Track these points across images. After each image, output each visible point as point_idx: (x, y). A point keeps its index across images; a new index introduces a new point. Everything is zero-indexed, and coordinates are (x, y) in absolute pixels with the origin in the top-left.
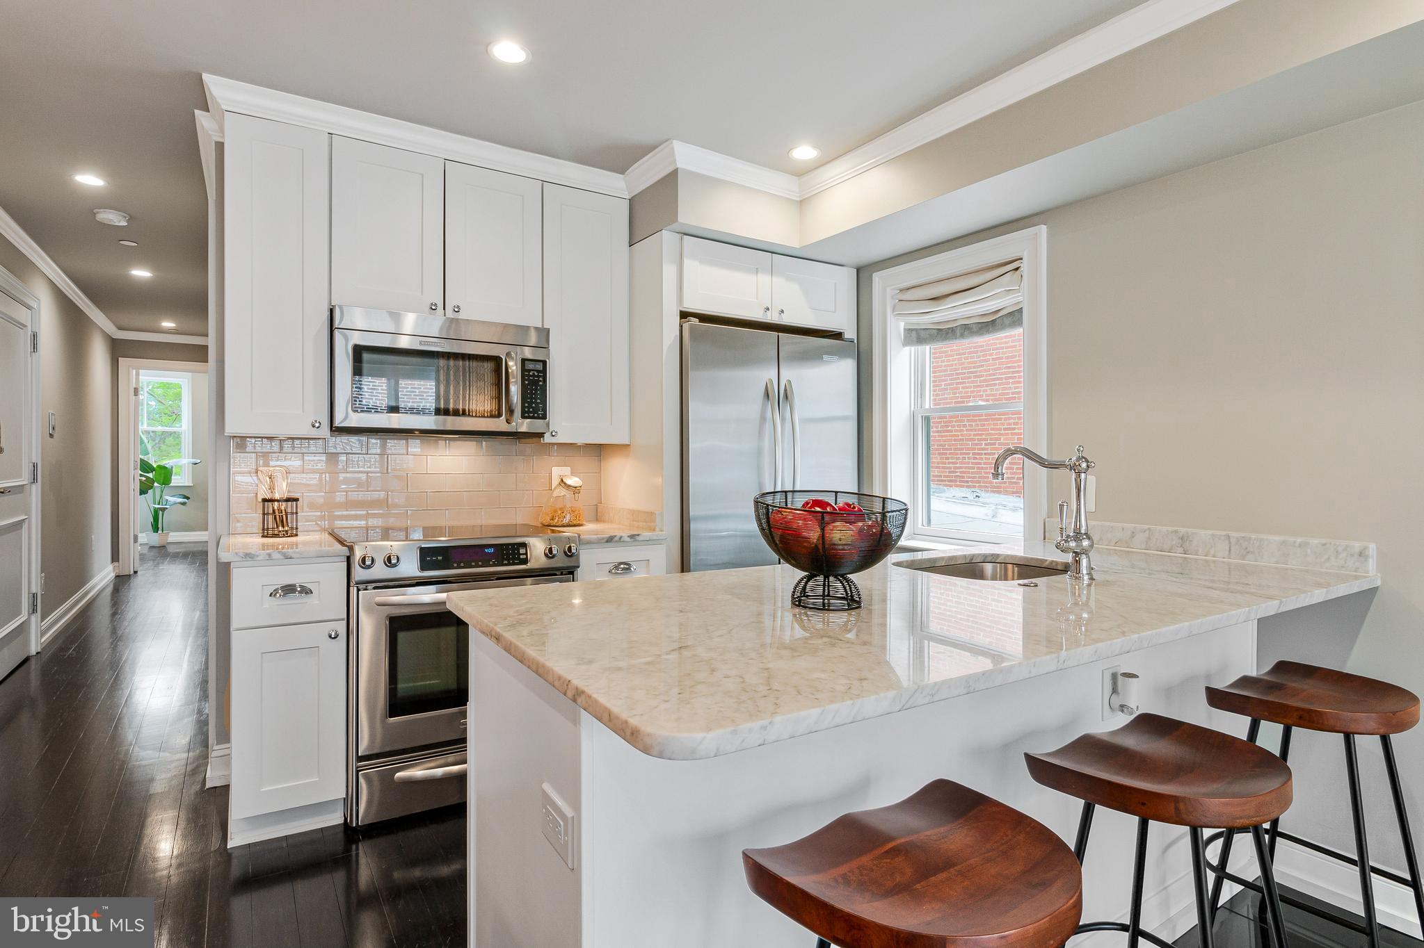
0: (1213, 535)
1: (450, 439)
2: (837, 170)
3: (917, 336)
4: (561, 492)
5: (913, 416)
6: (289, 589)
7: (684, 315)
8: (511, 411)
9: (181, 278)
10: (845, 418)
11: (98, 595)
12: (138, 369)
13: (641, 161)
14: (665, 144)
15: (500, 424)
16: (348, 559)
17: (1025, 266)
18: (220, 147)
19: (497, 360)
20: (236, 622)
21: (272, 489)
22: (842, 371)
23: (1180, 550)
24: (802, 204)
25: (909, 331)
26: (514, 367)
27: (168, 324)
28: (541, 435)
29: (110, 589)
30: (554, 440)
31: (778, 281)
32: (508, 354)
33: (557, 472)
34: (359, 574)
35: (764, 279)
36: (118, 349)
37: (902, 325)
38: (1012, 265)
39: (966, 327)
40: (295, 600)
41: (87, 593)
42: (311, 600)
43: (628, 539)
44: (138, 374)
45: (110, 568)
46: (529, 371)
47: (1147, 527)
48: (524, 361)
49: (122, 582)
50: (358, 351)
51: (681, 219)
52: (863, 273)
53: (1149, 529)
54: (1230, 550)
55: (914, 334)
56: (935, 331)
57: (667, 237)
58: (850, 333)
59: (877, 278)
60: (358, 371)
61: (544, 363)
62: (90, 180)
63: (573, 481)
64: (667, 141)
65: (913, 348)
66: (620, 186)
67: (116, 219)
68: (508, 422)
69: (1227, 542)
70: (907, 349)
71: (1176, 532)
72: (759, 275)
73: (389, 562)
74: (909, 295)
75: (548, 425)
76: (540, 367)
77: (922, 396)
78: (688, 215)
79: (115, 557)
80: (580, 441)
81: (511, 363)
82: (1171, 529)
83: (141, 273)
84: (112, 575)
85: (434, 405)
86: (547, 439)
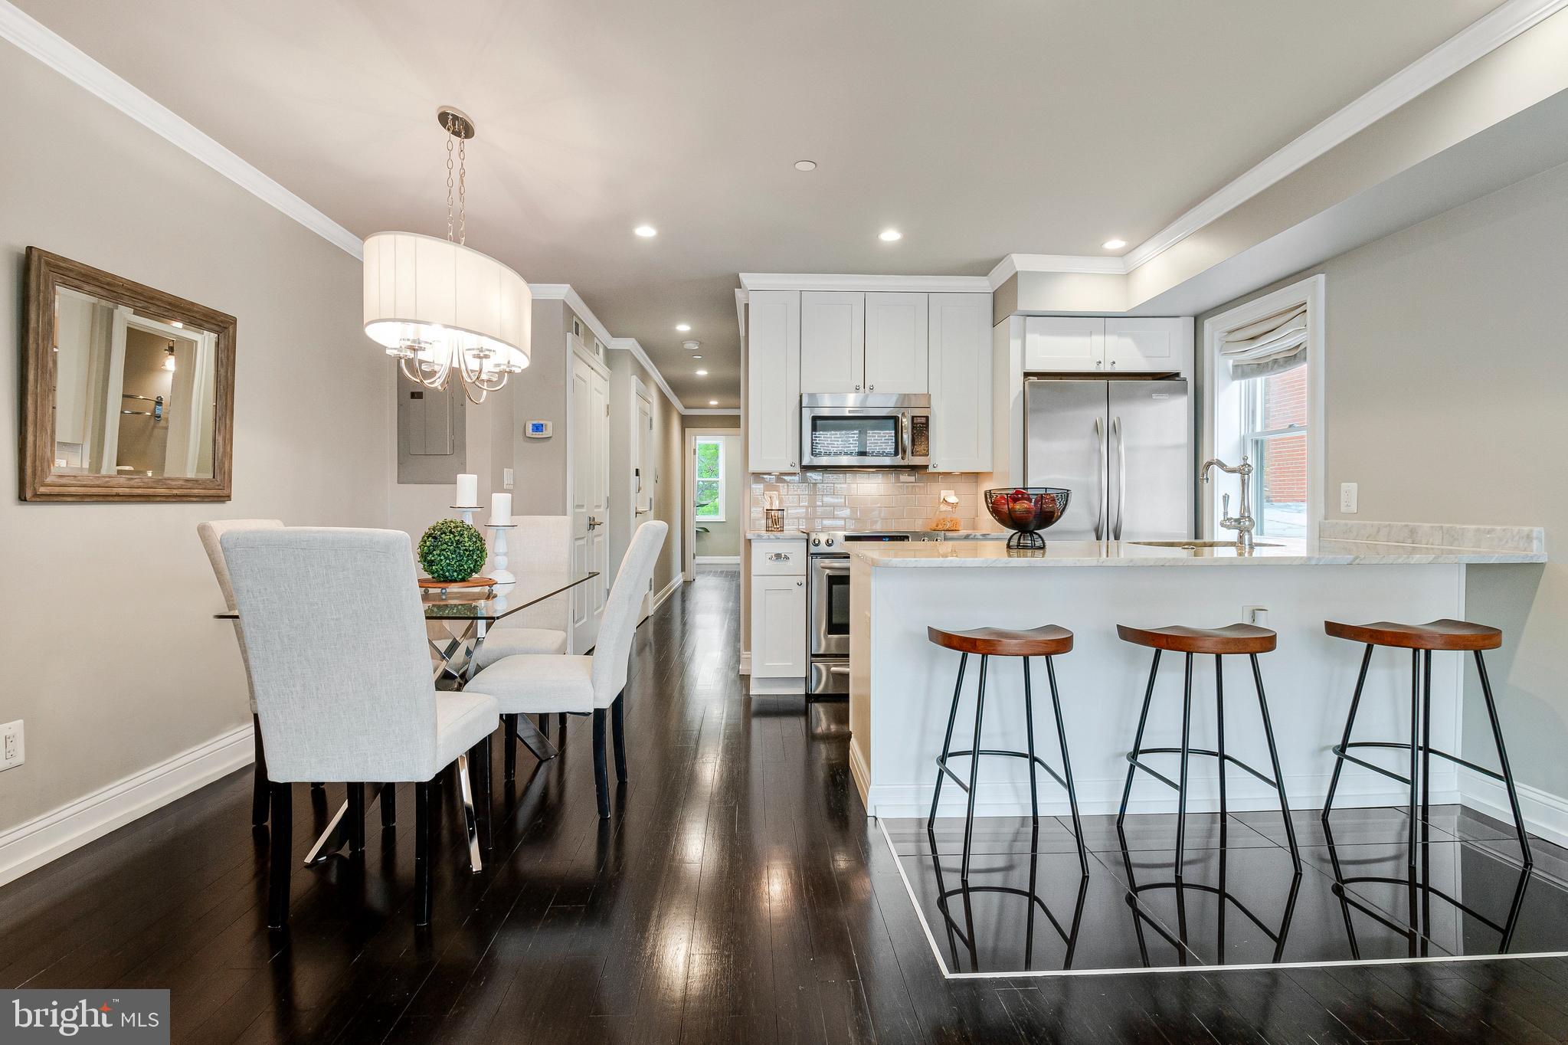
0: (1432, 527)
1: (869, 473)
2: (1147, 251)
3: (1242, 371)
4: (943, 507)
5: (1243, 440)
6: (778, 556)
7: (1027, 375)
8: (904, 451)
9: (725, 372)
10: (1177, 447)
11: (675, 591)
12: (695, 436)
13: (996, 267)
14: (1005, 259)
15: (898, 461)
16: (807, 540)
17: (1308, 307)
18: (747, 306)
19: (896, 419)
20: (753, 572)
21: (771, 504)
22: (1179, 406)
23: (1410, 540)
24: (1127, 276)
25: (1235, 367)
26: (906, 422)
27: (713, 403)
28: (926, 467)
29: (680, 590)
30: (935, 470)
31: (1111, 339)
32: (903, 414)
33: (943, 493)
34: (813, 549)
35: (1098, 339)
36: (687, 422)
37: (1231, 363)
38: (1299, 309)
39: (1275, 361)
40: (781, 564)
41: (670, 588)
42: (790, 563)
43: (981, 537)
44: (695, 440)
45: (681, 575)
46: (917, 424)
47: (1387, 523)
48: (913, 417)
49: (687, 584)
50: (815, 419)
51: (1019, 308)
52: (1198, 319)
53: (1389, 525)
54: (1443, 538)
55: (1240, 371)
56: (1255, 366)
57: (1013, 321)
58: (1187, 373)
59: (1208, 324)
60: (814, 428)
61: (927, 418)
62: (683, 328)
63: (952, 499)
64: (1005, 256)
65: (1243, 381)
66: (985, 285)
67: (692, 346)
68: (903, 458)
69: (1441, 532)
70: (1236, 383)
71: (1407, 526)
72: (1093, 337)
73: (829, 544)
74: (1232, 338)
75: (929, 459)
76: (923, 420)
77: (1254, 422)
78: (1024, 304)
79: (683, 569)
80: (956, 469)
81: (904, 420)
82: (1403, 524)
83: (702, 373)
84: (682, 580)
85: (857, 449)
86: (931, 469)
